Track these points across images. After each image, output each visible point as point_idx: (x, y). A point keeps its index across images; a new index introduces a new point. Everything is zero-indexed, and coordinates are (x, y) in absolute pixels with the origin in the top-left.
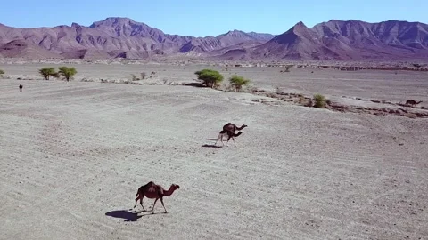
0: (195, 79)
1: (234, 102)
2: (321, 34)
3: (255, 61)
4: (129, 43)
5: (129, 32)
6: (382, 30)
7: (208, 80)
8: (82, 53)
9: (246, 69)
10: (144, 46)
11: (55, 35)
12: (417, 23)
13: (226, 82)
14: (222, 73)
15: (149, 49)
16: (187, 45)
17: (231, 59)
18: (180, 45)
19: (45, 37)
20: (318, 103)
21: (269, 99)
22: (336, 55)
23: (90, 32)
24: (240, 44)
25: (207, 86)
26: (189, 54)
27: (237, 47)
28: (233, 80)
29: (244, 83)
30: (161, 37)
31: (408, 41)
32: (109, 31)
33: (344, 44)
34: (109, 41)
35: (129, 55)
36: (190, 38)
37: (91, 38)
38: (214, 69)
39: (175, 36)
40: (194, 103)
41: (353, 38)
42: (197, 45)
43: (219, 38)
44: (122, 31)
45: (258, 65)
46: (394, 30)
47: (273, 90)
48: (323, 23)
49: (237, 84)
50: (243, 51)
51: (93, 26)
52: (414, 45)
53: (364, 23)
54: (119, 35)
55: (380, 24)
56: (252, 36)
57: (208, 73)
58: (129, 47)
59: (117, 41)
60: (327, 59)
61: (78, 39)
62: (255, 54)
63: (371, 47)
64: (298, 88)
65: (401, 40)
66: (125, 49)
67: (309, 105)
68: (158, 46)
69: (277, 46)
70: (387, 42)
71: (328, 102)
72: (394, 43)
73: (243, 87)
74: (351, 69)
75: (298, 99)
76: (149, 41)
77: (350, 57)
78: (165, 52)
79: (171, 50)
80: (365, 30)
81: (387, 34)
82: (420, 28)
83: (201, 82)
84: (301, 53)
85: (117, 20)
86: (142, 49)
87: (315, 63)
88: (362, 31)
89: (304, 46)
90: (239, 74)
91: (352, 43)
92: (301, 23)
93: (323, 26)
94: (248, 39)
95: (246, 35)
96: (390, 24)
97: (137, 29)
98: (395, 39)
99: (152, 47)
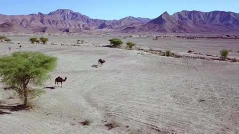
0: (109, 43)
1: (128, 54)
2: (177, 18)
3: (141, 33)
4: (70, 24)
5: (70, 18)
6: (211, 16)
7: (115, 44)
8: (44, 29)
9: (135, 38)
10: (79, 25)
11: (29, 19)
12: (230, 12)
13: (124, 45)
14: (123, 41)
15: (81, 27)
16: (103, 25)
17: (127, 32)
18: (99, 25)
19: (23, 20)
20: (168, 54)
21: (145, 53)
22: (185, 30)
23: (49, 18)
24: (132, 24)
25: (115, 47)
26: (104, 30)
27: (130, 26)
28: (128, 44)
29: (133, 45)
30: (88, 20)
31: (225, 22)
32: (59, 17)
33: (190, 24)
34: (59, 22)
35: (71, 31)
36: (105, 21)
37: (49, 21)
38: (118, 38)
39: (96, 20)
40: (110, 55)
41: (195, 21)
42: (108, 24)
43: (121, 21)
44: (66, 17)
45: (142, 36)
46: (218, 16)
47: (148, 49)
48: (178, 12)
49: (130, 46)
50: (134, 28)
51: (50, 14)
52: (229, 25)
53: (201, 12)
54: (65, 19)
55: (210, 12)
56: (139, 19)
57: (115, 40)
58: (70, 26)
59: (63, 22)
60: (180, 32)
61: (42, 21)
62: (141, 30)
63: (205, 25)
64: (160, 48)
65: (221, 21)
66: (68, 27)
67: (164, 55)
68: (87, 26)
69: (153, 25)
70: (214, 23)
71: (173, 54)
72: (217, 23)
73: (133, 47)
74: (192, 38)
75: (159, 53)
76: (81, 23)
77: (193, 31)
78: (90, 28)
79: (94, 27)
80: (202, 16)
81: (213, 18)
82: (232, 15)
83: (112, 45)
84: (166, 29)
85: (63, 11)
86: (78, 27)
87: (173, 35)
88: (200, 17)
89: (168, 25)
90: (131, 41)
91: (194, 23)
92: (166, 12)
93: (179, 14)
94: (137, 21)
95: (136, 19)
96: (215, 13)
97: (75, 16)
98: (218, 21)
99: (83, 26)
